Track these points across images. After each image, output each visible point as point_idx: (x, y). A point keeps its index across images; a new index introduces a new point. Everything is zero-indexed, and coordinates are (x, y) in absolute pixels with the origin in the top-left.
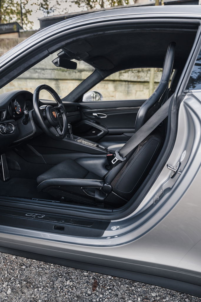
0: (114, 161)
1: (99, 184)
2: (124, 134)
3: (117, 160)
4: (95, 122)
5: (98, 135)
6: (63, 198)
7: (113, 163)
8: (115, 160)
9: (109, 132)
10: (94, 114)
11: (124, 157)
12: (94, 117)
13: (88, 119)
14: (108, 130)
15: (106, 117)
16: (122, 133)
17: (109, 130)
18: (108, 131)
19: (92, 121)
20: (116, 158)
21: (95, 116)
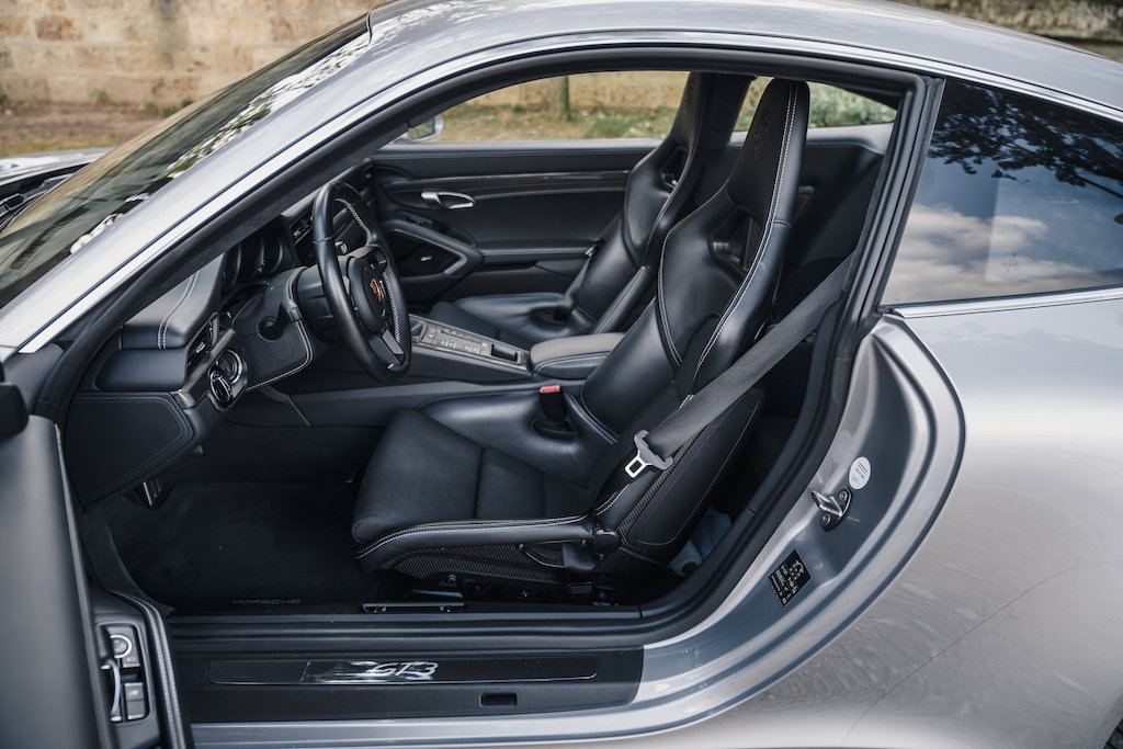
0: (634, 469)
1: (580, 531)
2: (538, 264)
3: (644, 465)
4: (430, 222)
5: (448, 271)
6: (453, 577)
7: (633, 475)
8: (638, 465)
9: (487, 260)
10: (425, 196)
11: (666, 455)
12: (425, 206)
13: (405, 213)
14: (482, 254)
15: (471, 205)
16: (531, 262)
17: (486, 252)
18: (484, 257)
19: (420, 220)
20: (638, 458)
21: (431, 202)
